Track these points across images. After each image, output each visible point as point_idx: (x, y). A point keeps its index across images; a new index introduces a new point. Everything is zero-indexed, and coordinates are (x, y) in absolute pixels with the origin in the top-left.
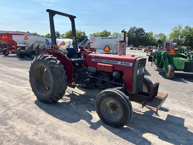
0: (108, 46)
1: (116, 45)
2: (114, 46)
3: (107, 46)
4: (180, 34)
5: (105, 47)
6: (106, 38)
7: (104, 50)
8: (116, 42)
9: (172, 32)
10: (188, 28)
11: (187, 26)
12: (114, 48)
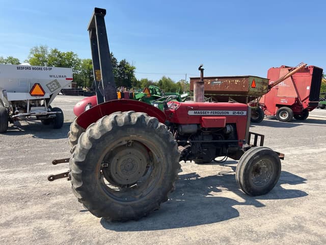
0: (39, 84)
1: (50, 83)
2: (47, 85)
3: (37, 86)
4: (46, 61)
5: (34, 87)
6: (39, 69)
7: (30, 93)
8: (51, 76)
9: (32, 56)
10: (57, 52)
11: (55, 50)
12: (47, 87)
